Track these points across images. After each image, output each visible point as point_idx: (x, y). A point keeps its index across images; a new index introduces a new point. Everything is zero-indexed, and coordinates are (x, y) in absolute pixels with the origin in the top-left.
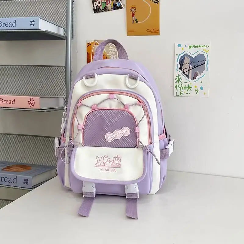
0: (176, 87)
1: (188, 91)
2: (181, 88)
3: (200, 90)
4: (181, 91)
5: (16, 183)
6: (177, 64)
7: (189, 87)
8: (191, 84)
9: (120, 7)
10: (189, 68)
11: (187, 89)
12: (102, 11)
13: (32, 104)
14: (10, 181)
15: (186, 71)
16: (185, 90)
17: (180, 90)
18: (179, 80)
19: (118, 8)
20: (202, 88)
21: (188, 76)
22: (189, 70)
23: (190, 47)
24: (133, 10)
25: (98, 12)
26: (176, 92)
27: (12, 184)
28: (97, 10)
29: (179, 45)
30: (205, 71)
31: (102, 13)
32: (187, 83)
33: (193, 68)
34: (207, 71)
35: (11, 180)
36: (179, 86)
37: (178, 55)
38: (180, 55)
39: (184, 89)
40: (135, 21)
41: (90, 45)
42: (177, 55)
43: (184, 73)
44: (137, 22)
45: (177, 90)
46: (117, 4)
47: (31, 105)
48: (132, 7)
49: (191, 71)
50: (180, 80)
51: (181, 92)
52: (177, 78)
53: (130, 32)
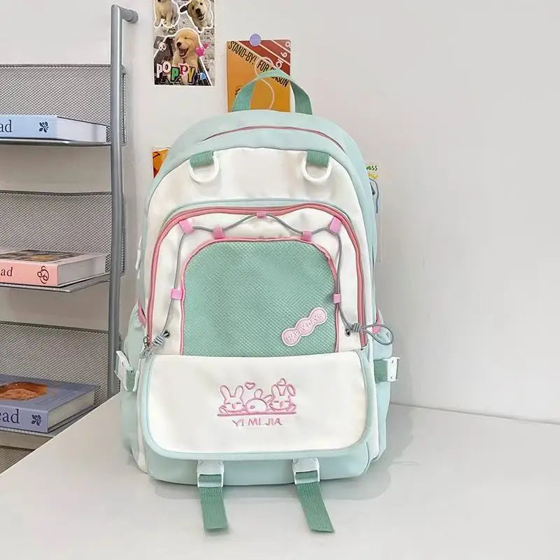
5: (18, 422)
13: (45, 278)
14: (6, 419)
27: (10, 424)
35: (7, 417)
47: (42, 278)
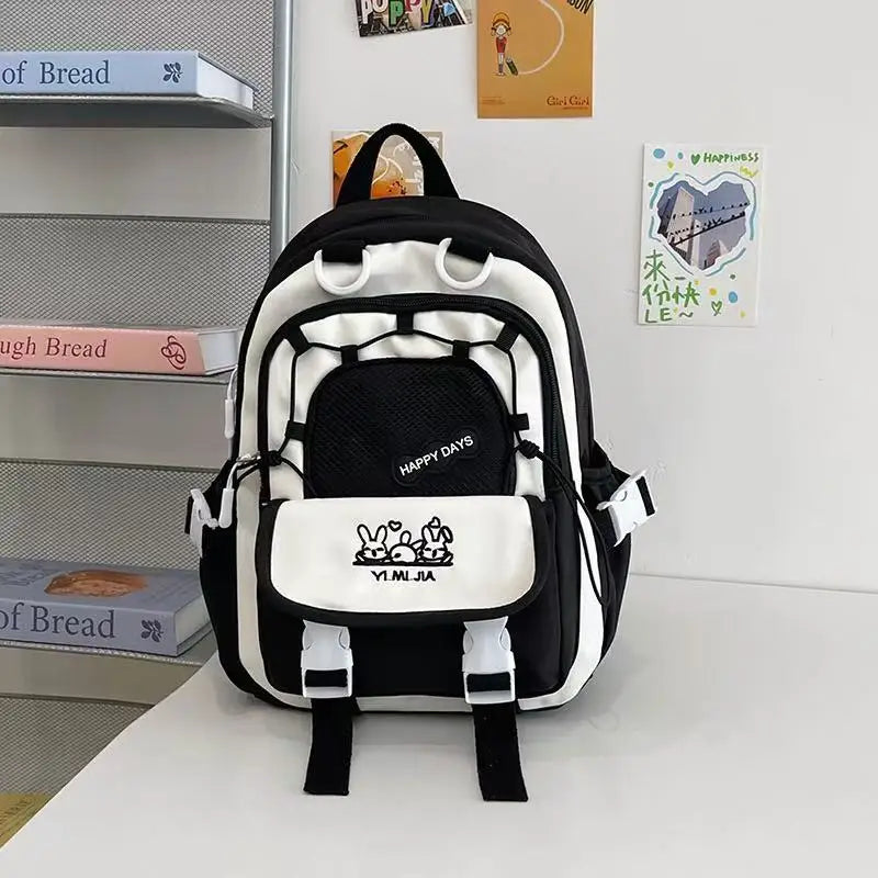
0: (646, 292)
1: (686, 306)
2: (664, 296)
3: (726, 303)
4: (662, 307)
5: (112, 635)
6: (652, 216)
7: (691, 293)
8: (696, 282)
9: (455, 20)
10: (692, 228)
11: (682, 301)
12: (392, 32)
14: (88, 631)
15: (682, 241)
16: (677, 302)
17: (661, 304)
18: (656, 269)
19: (446, 22)
20: (733, 297)
21: (686, 256)
22: (691, 236)
23: (695, 159)
24: (501, 30)
25: (373, 34)
26: (648, 311)
27: (96, 640)
28: (370, 27)
29: (659, 154)
30: (744, 241)
31: (391, 36)
32: (682, 278)
33: (704, 230)
34: (752, 238)
35: (92, 627)
36: (655, 290)
37: (655, 186)
38: (660, 184)
39: (673, 300)
40: (506, 69)
41: (345, 146)
42: (651, 185)
43: (673, 244)
44: (514, 70)
45: (650, 303)
46: (443, 9)
48: (498, 21)
49: (696, 239)
50: (661, 268)
51: (662, 310)
52: (651, 261)
53: (489, 106)
